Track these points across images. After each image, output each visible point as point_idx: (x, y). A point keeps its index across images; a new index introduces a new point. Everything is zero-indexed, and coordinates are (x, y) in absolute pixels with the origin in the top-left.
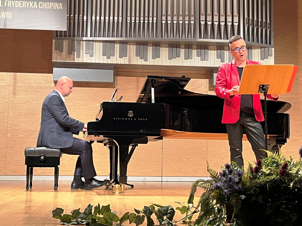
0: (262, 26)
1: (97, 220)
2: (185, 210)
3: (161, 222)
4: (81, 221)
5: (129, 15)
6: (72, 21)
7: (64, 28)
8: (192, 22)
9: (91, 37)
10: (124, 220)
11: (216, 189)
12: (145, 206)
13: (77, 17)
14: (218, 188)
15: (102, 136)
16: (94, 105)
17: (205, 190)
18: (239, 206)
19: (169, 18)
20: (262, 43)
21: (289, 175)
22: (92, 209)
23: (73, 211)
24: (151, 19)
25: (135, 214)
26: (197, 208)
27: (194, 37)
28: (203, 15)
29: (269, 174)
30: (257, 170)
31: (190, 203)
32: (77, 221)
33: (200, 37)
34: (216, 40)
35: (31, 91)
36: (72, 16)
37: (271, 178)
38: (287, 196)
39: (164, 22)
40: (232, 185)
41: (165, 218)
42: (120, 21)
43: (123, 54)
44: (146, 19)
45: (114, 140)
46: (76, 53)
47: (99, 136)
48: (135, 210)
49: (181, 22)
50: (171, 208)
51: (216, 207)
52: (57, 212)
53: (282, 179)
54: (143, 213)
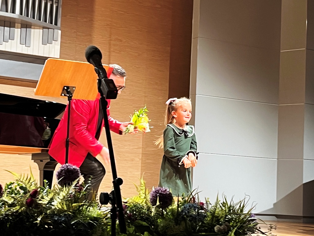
21: (38, 206)
29: (13, 205)
37: (13, 210)
53: (28, 212)
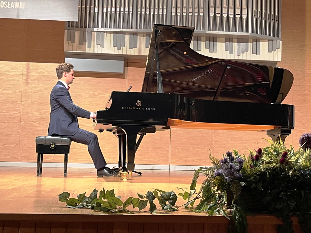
0: (270, 19)
1: (101, 204)
2: (187, 195)
3: (163, 207)
4: (86, 205)
5: (139, 6)
6: (84, 12)
7: (76, 19)
8: (202, 15)
9: (102, 28)
10: (127, 205)
11: (218, 176)
12: (148, 192)
13: (89, 8)
14: (219, 175)
15: (111, 124)
16: (105, 95)
17: (206, 177)
18: (239, 192)
19: (179, 10)
20: (270, 35)
21: (288, 163)
22: (97, 194)
23: (79, 196)
24: (161, 11)
25: (138, 199)
26: (198, 195)
27: (203, 29)
28: (212, 7)
29: (269, 163)
30: (258, 158)
31: (192, 189)
32: (82, 205)
33: (209, 29)
34: (224, 32)
35: (44, 80)
36: (83, 8)
37: (271, 166)
38: (286, 184)
39: (173, 14)
40: (233, 172)
41: (167, 203)
42: (131, 13)
43: (133, 45)
44: (156, 10)
45: (123, 129)
46: (87, 43)
47: (108, 125)
48: (139, 195)
49: (190, 14)
50: (174, 193)
51: (217, 194)
52: (63, 196)
53: (281, 167)
54: (146, 198)
